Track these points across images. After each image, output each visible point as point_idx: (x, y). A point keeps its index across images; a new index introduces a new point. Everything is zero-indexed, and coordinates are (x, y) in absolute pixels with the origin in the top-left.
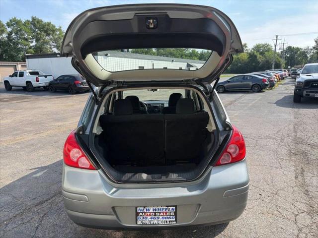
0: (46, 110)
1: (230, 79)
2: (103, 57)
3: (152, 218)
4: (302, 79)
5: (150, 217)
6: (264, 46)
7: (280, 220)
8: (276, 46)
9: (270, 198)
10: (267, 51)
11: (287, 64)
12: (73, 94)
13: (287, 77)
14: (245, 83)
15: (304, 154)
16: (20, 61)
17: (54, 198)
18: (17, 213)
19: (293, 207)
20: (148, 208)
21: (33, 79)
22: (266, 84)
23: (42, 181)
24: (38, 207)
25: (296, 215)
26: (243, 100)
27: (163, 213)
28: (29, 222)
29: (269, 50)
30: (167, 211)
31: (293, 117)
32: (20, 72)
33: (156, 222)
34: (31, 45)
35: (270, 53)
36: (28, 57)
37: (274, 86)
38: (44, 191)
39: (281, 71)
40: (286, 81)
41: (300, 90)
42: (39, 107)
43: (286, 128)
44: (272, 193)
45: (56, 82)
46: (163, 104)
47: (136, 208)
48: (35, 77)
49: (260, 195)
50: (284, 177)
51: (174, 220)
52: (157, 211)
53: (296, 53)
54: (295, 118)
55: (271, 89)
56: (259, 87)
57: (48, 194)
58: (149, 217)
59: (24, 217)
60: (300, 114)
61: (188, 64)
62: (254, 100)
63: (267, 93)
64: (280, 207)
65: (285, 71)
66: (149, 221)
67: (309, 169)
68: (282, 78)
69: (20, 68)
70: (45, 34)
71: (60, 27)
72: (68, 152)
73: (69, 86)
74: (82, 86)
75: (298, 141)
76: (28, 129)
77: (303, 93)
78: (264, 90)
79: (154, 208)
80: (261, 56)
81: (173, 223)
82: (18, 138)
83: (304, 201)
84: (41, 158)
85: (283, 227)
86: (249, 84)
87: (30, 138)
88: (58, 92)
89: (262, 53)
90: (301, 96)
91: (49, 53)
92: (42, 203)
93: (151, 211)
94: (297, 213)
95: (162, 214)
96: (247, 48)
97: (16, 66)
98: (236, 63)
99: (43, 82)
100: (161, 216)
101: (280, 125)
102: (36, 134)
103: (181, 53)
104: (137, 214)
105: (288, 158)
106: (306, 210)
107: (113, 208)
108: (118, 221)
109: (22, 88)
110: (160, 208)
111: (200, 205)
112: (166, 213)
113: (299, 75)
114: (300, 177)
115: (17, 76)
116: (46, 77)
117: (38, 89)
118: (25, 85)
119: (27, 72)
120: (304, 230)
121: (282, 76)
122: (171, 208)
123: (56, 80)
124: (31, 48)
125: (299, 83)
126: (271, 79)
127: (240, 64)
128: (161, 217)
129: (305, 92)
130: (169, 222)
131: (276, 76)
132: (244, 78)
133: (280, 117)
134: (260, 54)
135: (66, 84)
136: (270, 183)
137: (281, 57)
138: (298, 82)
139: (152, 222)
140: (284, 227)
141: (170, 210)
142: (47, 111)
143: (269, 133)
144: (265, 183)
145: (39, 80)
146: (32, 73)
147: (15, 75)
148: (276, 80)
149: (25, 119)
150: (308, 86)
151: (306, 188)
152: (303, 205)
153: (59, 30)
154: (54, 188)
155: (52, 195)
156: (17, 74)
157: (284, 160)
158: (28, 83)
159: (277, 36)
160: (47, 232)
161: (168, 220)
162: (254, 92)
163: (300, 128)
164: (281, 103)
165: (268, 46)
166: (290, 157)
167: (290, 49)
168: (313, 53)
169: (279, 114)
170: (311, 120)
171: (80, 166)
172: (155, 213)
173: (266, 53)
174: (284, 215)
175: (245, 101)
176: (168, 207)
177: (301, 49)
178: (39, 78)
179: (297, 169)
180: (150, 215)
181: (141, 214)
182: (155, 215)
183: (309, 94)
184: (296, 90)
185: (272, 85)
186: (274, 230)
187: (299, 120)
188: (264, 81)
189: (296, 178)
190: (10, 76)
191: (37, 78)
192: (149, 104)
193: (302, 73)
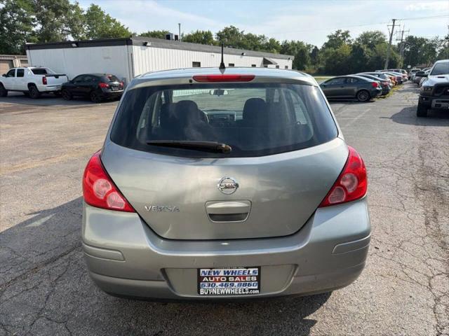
0: (58, 125)
1: (326, 82)
2: (139, 47)
3: (222, 285)
4: (432, 82)
5: (220, 283)
6: (374, 35)
7: (408, 285)
8: (392, 35)
9: (391, 253)
10: (378, 42)
11: (406, 63)
12: (97, 103)
13: (406, 80)
14: (347, 88)
15: (436, 190)
16: (19, 54)
17: (72, 253)
18: (17, 274)
19: (425, 266)
20: (216, 270)
21: (37, 79)
22: (378, 90)
23: (54, 227)
24: (49, 266)
25: (430, 278)
26: (343, 113)
27: (240, 277)
28: (36, 287)
29: (382, 41)
30: (246, 274)
31: (417, 137)
32: (18, 70)
33: (228, 291)
34: (34, 29)
35: (383, 45)
36: (30, 47)
37: (388, 93)
38: (58, 242)
39: (398, 71)
40: (406, 86)
41: (426, 99)
42: (48, 121)
43: (409, 153)
44: (394, 246)
45: (71, 85)
46: (232, 116)
47: (199, 270)
48: (40, 77)
49: (376, 248)
50: (410, 223)
51: (256, 287)
52: (230, 275)
53: (420, 46)
54: (420, 138)
55: (384, 98)
56: (368, 94)
57: (64, 247)
58: (218, 284)
59: (28, 280)
60: (427, 133)
61: (264, 59)
62: (360, 113)
63: (378, 103)
64: (406, 266)
65: (403, 72)
66: (218, 290)
67: (445, 212)
68: (399, 82)
69: (18, 64)
70: (54, 14)
71: (78, 3)
72: (89, 184)
73: (91, 91)
74: (110, 91)
75: (426, 171)
76: (32, 152)
77: (431, 103)
78: (374, 99)
79: (226, 270)
80: (369, 50)
81: (254, 292)
82: (18, 164)
83: (440, 258)
84: (53, 193)
85: (412, 295)
86: (353, 90)
87: (36, 165)
88: (76, 100)
89: (371, 46)
90: (429, 107)
91: (61, 41)
92: (54, 260)
93: (222, 274)
94: (431, 275)
95: (237, 279)
96: (349, 38)
97: (12, 61)
98: (333, 60)
99: (53, 84)
100: (237, 281)
101: (399, 149)
102: (44, 160)
103: (254, 43)
104: (200, 279)
105: (413, 196)
106: (445, 271)
107: (163, 271)
108: (170, 289)
109: (22, 94)
110: (234, 270)
111: (296, 266)
112: (244, 278)
113: (426, 76)
114: (432, 223)
115: (14, 76)
116: (57, 76)
117: (47, 95)
118: (27, 89)
119: (28, 70)
120: (443, 300)
121: (399, 79)
122: (252, 270)
123: (72, 82)
124: (33, 34)
125: (427, 88)
126: (385, 84)
127: (339, 62)
128: (236, 284)
129: (434, 102)
130: (250, 290)
131: (391, 78)
132: (347, 81)
133: (399, 138)
134: (368, 47)
135: (87, 87)
136: (389, 231)
137: (398, 52)
138: (425, 87)
139: (223, 291)
140: (414, 296)
141: (251, 272)
142: (61, 127)
143: (384, 160)
144: (382, 231)
145: (48, 82)
146: (36, 72)
147: (11, 74)
148: (391, 84)
149: (27, 137)
150: (440, 92)
151: (442, 239)
152: (440, 264)
153: (75, 7)
154: (73, 237)
155: (68, 249)
156: (14, 73)
157: (408, 199)
158: (31, 85)
159: (394, 20)
160: (63, 303)
161: (247, 288)
162: (359, 102)
163: (428, 153)
164: (399, 118)
165: (379, 35)
166: (416, 194)
167: (411, 40)
168: (444, 46)
169: (397, 133)
170: (443, 141)
171: (109, 206)
172: (228, 278)
173: (377, 46)
174: (413, 278)
175: (347, 115)
176: (247, 268)
177: (427, 40)
178: (47, 78)
179: (427, 211)
180: (219, 281)
181: (205, 279)
182: (228, 280)
183: (440, 105)
184: (421, 99)
185: (385, 92)
186: (400, 300)
187: (426, 141)
188: (375, 85)
189: (427, 224)
190: (4, 75)
191: (44, 79)
192: (212, 116)
193: (431, 75)
